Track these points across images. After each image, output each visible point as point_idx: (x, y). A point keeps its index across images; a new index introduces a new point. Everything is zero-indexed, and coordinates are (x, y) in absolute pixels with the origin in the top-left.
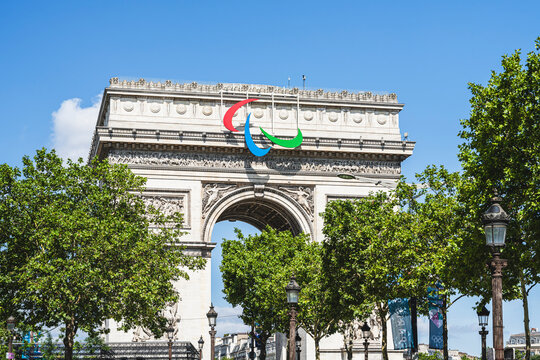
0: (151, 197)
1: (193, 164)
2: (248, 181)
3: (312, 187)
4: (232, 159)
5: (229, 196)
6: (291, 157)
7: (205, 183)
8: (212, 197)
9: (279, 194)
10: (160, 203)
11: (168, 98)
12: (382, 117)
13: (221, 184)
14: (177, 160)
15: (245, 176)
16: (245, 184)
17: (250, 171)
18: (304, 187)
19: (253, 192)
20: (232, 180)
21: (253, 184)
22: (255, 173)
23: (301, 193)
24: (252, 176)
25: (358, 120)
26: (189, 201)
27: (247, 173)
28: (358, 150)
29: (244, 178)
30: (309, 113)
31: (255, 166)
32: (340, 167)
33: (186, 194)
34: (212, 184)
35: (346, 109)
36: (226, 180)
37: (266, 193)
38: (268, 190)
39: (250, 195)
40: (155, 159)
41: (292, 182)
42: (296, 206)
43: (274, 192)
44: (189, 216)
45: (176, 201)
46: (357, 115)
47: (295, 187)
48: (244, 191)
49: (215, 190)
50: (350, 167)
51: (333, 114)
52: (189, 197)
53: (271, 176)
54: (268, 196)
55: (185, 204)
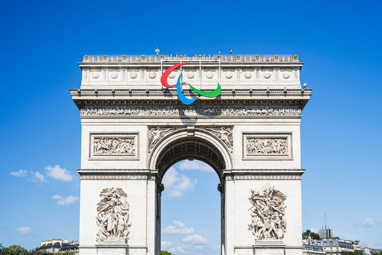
0: (111, 139)
1: (142, 113)
2: (182, 124)
3: (231, 127)
4: (171, 109)
5: (169, 136)
6: (214, 105)
7: (150, 127)
8: (156, 137)
9: (206, 133)
10: (118, 142)
11: (123, 67)
12: (286, 73)
13: (162, 127)
14: (129, 111)
15: (180, 120)
16: (181, 126)
17: (183, 117)
18: (226, 127)
19: (186, 133)
20: (170, 124)
21: (186, 126)
22: (188, 118)
23: (223, 132)
24: (185, 120)
25: (267, 76)
26: (138, 140)
27: (181, 118)
28: (266, 98)
29: (179, 122)
30: (229, 73)
31: (187, 113)
32: (253, 111)
33: (136, 136)
34: (155, 127)
35: (258, 68)
36: (166, 124)
37: (196, 133)
38: (198, 131)
39: (184, 135)
40: (114, 111)
41: (215, 124)
42: (219, 141)
43: (202, 132)
44: (138, 151)
45: (129, 141)
46: (267, 73)
47: (218, 127)
48: (179, 132)
49: (158, 132)
50: (260, 112)
51: (248, 73)
52: (138, 138)
53: (199, 120)
54: (198, 135)
55: (136, 143)
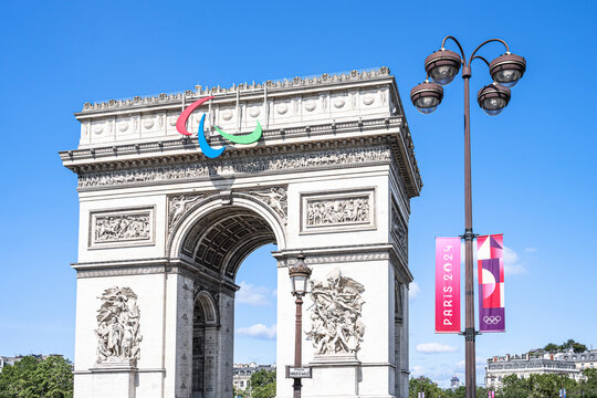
0: (119, 217)
1: (159, 177)
2: (214, 188)
3: (285, 187)
4: (198, 167)
5: (196, 208)
6: (259, 156)
7: (171, 197)
8: (179, 211)
9: (250, 199)
10: (128, 222)
11: (133, 114)
12: (368, 96)
13: (187, 195)
14: (141, 176)
15: (210, 183)
16: (213, 192)
17: (215, 177)
18: (277, 188)
19: (220, 201)
20: (197, 190)
21: (219, 191)
22: (222, 179)
23: (273, 195)
24: (218, 182)
25: (339, 104)
26: (154, 217)
27: (212, 180)
28: (332, 137)
29: (209, 186)
30: (282, 106)
31: (221, 172)
32: (316, 160)
33: (152, 210)
34: (178, 196)
35: (324, 93)
36: (191, 190)
37: (235, 199)
38: (237, 196)
39: (218, 204)
40: (121, 178)
41: (261, 184)
42: (268, 210)
43: (243, 197)
44: (154, 233)
45: (142, 218)
46: (339, 99)
47: (266, 189)
48: (211, 200)
49: (182, 203)
50: (327, 159)
51: (310, 102)
52: (154, 213)
53: (237, 181)
54: (238, 202)
55: (151, 221)
